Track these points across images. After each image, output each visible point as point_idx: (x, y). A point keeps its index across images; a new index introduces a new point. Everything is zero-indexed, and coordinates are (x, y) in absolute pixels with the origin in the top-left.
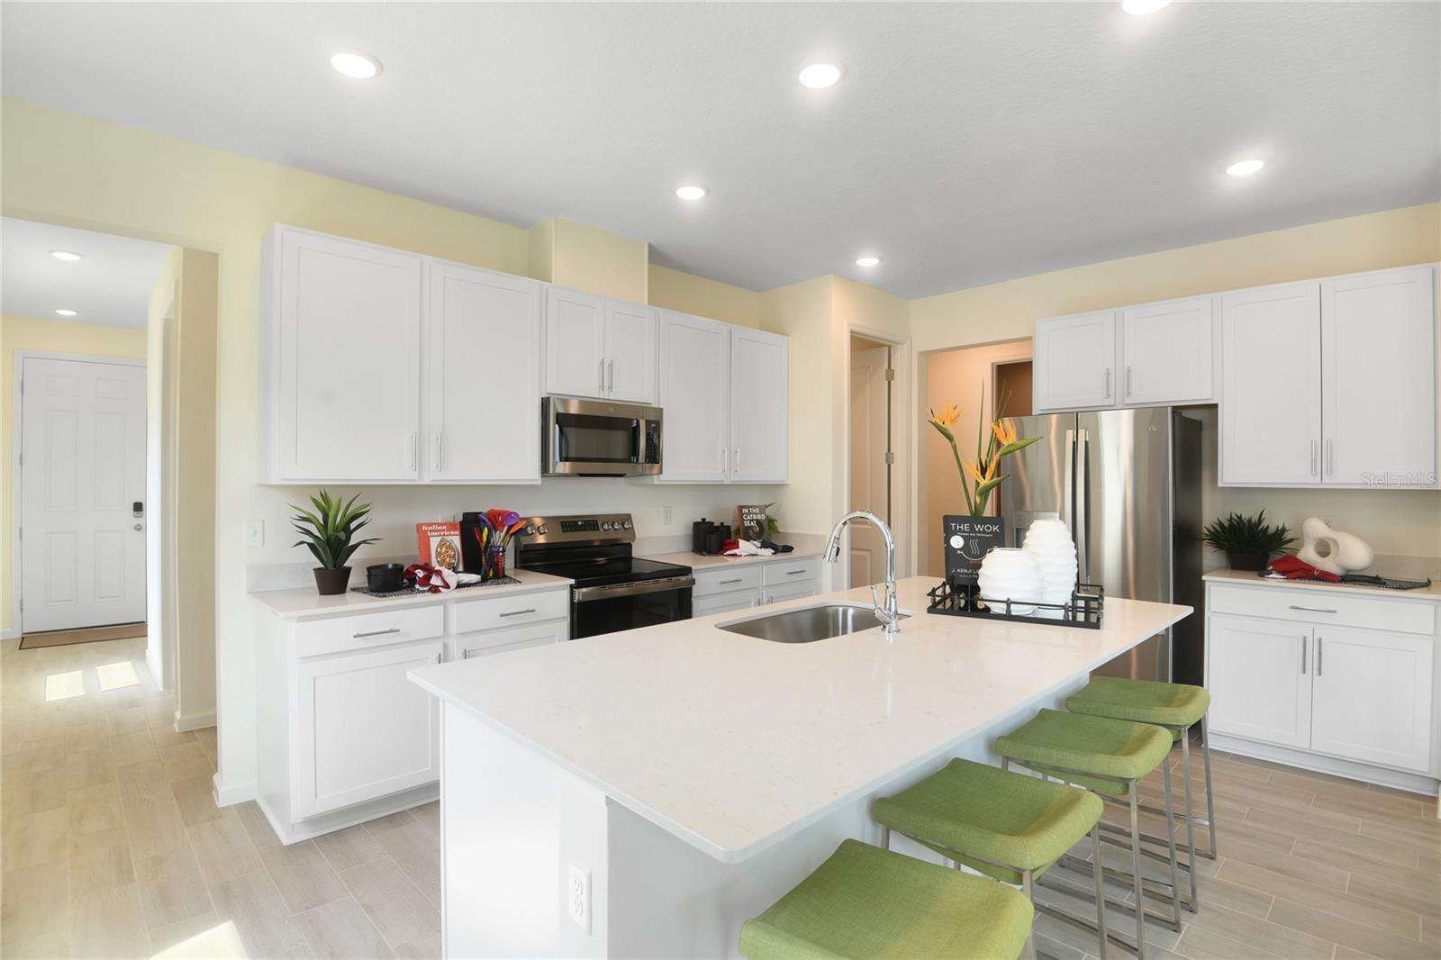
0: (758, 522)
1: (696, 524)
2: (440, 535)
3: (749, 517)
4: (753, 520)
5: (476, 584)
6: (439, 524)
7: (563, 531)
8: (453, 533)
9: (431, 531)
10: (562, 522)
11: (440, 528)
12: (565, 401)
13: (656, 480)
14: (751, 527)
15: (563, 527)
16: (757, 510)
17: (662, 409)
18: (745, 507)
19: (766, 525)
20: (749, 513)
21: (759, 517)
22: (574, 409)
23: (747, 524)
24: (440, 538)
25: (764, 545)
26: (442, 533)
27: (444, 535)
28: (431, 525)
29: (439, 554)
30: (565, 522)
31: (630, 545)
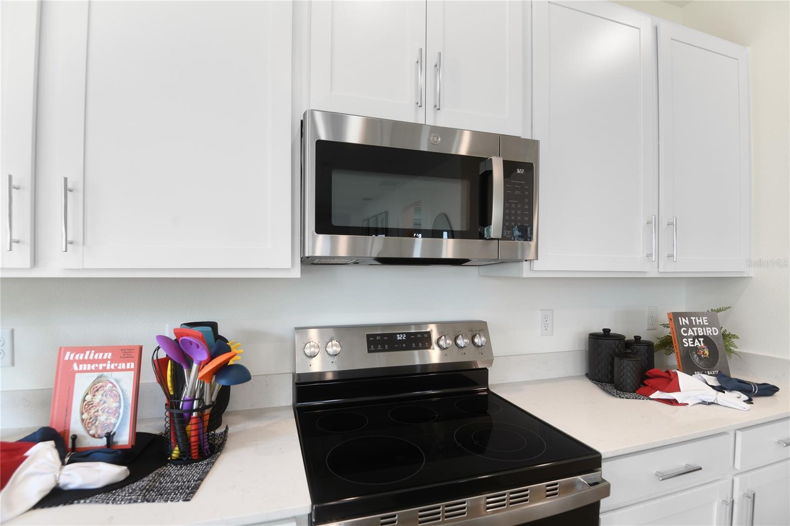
0: (707, 340)
1: (594, 338)
2: (97, 370)
3: (690, 333)
4: (698, 337)
5: (109, 491)
6: (98, 349)
7: (369, 351)
8: (122, 366)
9: (79, 362)
10: (368, 336)
11: (100, 356)
12: (336, 120)
13: (525, 270)
14: (696, 349)
15: (369, 343)
16: (704, 320)
17: (536, 143)
18: (684, 315)
19: (719, 344)
20: (691, 325)
21: (709, 332)
22: (354, 135)
23: (689, 343)
24: (95, 375)
25: (726, 384)
26: (101, 366)
27: (105, 370)
28: (83, 350)
29: (87, 406)
30: (375, 336)
31: (485, 371)
